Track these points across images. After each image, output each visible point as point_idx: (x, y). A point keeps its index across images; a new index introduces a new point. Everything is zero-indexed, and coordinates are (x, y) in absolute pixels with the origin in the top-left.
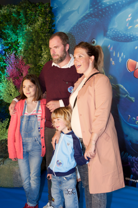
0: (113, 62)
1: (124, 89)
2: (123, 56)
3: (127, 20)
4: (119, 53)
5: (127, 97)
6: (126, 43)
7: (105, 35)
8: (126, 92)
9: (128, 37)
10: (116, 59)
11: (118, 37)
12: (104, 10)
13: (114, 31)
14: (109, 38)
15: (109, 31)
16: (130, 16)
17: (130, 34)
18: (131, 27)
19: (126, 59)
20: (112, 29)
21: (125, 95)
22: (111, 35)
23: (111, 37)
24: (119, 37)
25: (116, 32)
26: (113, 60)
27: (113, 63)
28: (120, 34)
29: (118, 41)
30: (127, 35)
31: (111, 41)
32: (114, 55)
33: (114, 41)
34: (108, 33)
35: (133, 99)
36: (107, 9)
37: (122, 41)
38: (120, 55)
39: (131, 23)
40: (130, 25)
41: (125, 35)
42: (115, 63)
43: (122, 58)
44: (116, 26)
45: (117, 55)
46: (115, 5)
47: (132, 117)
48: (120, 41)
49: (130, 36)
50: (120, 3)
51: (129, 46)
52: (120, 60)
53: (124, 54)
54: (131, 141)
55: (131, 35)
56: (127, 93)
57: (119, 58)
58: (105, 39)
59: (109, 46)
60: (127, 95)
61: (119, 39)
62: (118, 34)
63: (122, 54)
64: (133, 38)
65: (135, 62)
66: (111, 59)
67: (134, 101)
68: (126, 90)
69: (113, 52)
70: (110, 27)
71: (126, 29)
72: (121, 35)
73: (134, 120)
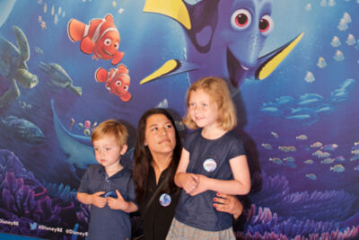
0: (44, 23)
1: (64, 71)
2: (61, 14)
5: (68, 86)
8: (66, 77)
10: (48, 18)
19: (67, 19)
21: (64, 82)
26: (43, 20)
27: (44, 25)
32: (45, 10)
35: (79, 89)
38: (56, 12)
42: (46, 24)
43: (60, 17)
47: (77, 122)
52: (56, 19)
53: (63, 11)
54: (75, 165)
57: (54, 16)
60: (68, 83)
63: (60, 9)
65: (83, 24)
67: (81, 93)
68: (67, 74)
73: (80, 127)
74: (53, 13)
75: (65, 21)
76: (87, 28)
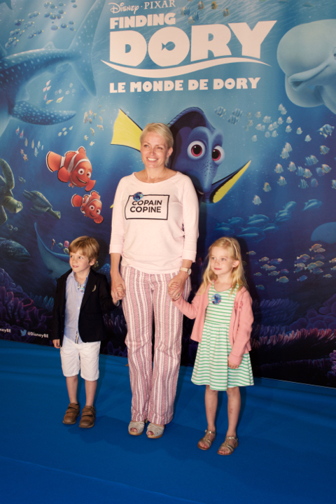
0: (25, 155)
1: (44, 198)
2: (41, 147)
3: (44, 90)
4: (33, 142)
5: (48, 211)
6: (43, 126)
7: (11, 112)
8: (47, 203)
9: (46, 117)
10: (29, 151)
11: (31, 116)
12: (7, 73)
13: (24, 106)
14: (16, 117)
15: (17, 105)
16: (48, 83)
17: (49, 113)
18: (50, 101)
19: (45, 152)
20: (22, 102)
21: (45, 207)
22: (20, 113)
23: (20, 115)
24: (33, 117)
25: (28, 108)
26: (25, 153)
27: (25, 157)
28: (35, 111)
29: (32, 122)
30: (45, 114)
31: (21, 122)
32: (26, 145)
33: (26, 121)
34: (15, 108)
35: (58, 213)
36: (13, 70)
37: (37, 123)
38: (36, 145)
39: (51, 94)
40: (49, 98)
41: (42, 114)
42: (27, 157)
43: (39, 150)
44: (27, 99)
45: (31, 145)
46: (25, 65)
47: (57, 242)
48: (35, 123)
49: (50, 116)
50: (32, 62)
51: (49, 131)
52: (36, 152)
53: (41, 144)
55: (51, 114)
56: (49, 206)
57: (34, 149)
58: (11, 118)
59: (18, 129)
60: (48, 208)
61: (33, 119)
62: (31, 112)
63: (39, 143)
64: (55, 118)
65: (59, 156)
66: (22, 150)
67: (59, 217)
68: (47, 201)
69: (24, 140)
70: (18, 100)
71: (44, 104)
72: (37, 113)
73: (60, 246)
74: (33, 146)
75: (43, 154)
76: (63, 159)
